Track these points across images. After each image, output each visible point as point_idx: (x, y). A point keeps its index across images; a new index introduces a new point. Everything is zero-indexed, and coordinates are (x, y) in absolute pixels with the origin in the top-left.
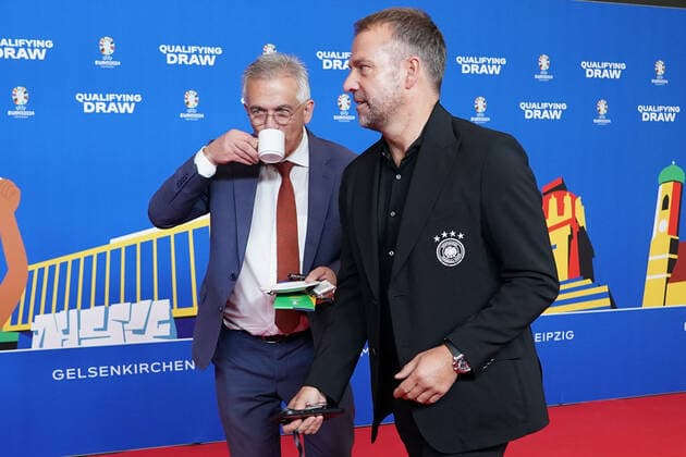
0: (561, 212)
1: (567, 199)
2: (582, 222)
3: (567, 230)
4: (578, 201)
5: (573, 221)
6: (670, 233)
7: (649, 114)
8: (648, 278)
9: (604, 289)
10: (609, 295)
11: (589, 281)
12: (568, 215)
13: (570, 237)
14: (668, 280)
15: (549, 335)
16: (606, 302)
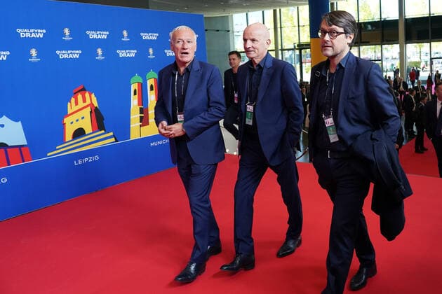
0: (84, 101)
1: (87, 95)
2: (96, 105)
3: (89, 109)
4: (93, 95)
5: (91, 105)
6: (139, 105)
7: (123, 54)
8: (131, 126)
9: (111, 134)
10: (114, 136)
11: (103, 132)
12: (88, 102)
13: (91, 112)
14: (141, 126)
15: (86, 160)
16: (113, 140)
